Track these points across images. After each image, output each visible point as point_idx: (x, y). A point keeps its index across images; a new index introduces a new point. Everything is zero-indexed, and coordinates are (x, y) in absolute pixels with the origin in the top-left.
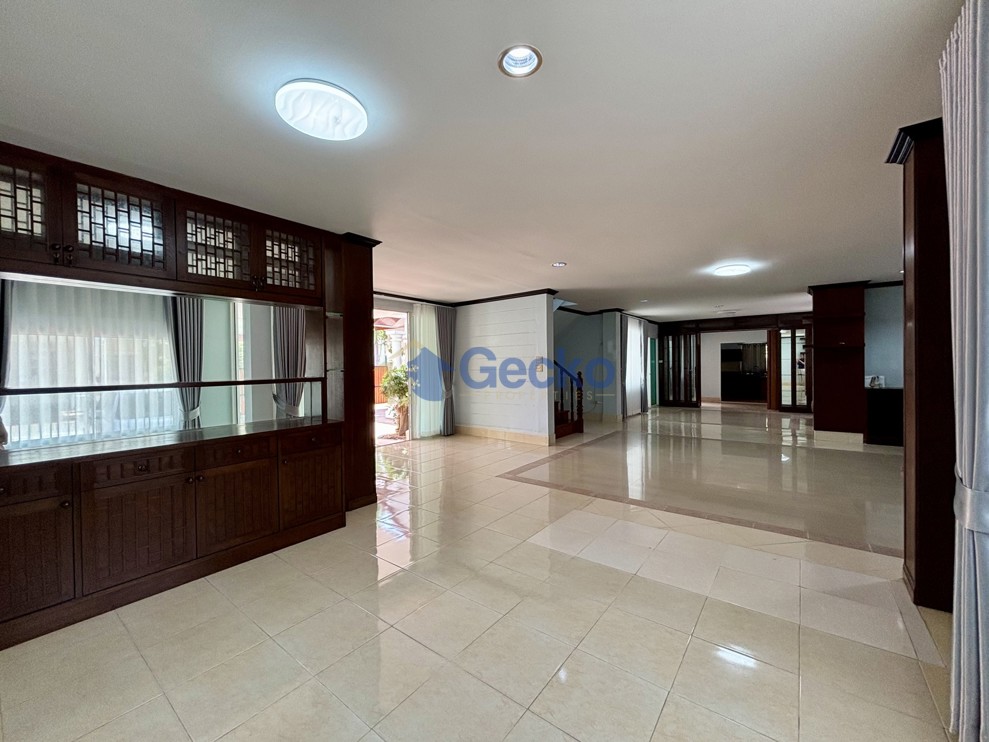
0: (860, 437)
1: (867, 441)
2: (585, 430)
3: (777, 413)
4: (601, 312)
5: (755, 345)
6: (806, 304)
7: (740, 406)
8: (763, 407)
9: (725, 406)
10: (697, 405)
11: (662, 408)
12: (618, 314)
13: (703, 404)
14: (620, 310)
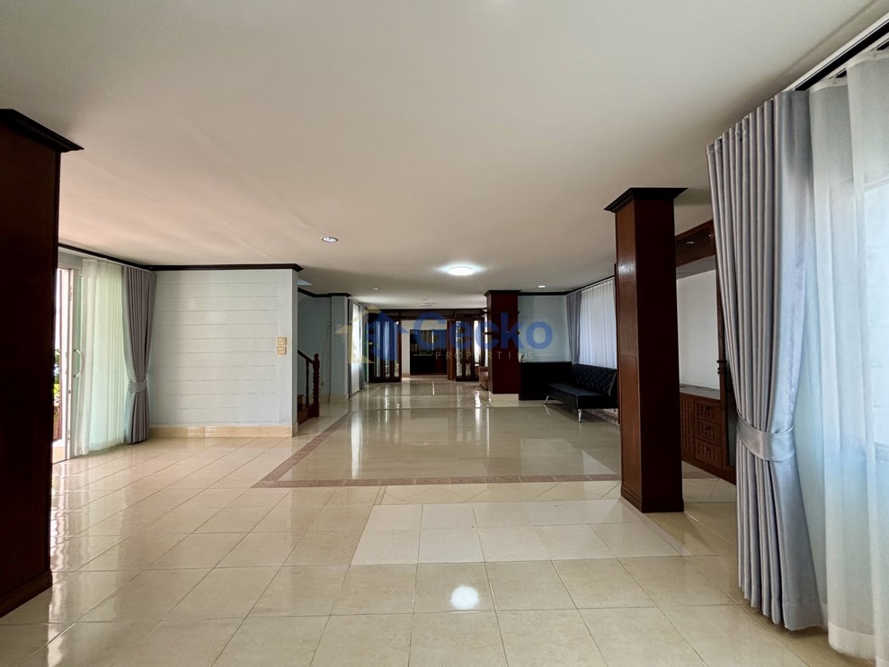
0: (516, 396)
1: (521, 398)
2: (320, 415)
3: (455, 382)
4: (330, 295)
5: (425, 331)
6: (482, 303)
7: (428, 379)
8: (442, 379)
9: (413, 379)
10: (399, 380)
11: (373, 385)
12: (346, 298)
13: (403, 379)
14: (348, 295)
